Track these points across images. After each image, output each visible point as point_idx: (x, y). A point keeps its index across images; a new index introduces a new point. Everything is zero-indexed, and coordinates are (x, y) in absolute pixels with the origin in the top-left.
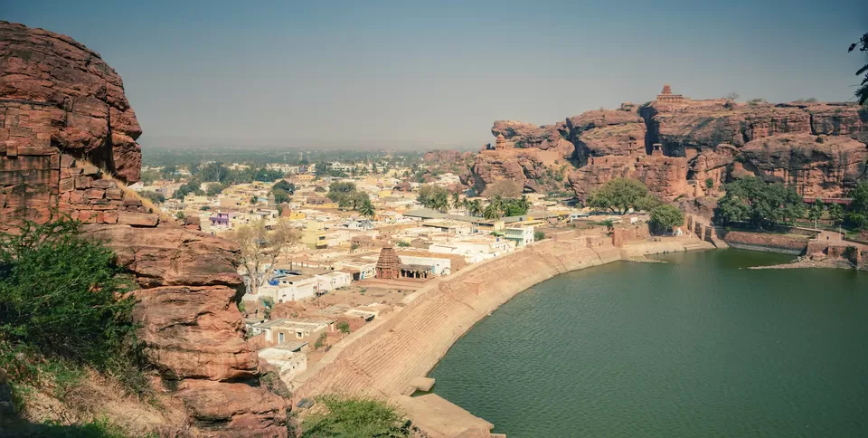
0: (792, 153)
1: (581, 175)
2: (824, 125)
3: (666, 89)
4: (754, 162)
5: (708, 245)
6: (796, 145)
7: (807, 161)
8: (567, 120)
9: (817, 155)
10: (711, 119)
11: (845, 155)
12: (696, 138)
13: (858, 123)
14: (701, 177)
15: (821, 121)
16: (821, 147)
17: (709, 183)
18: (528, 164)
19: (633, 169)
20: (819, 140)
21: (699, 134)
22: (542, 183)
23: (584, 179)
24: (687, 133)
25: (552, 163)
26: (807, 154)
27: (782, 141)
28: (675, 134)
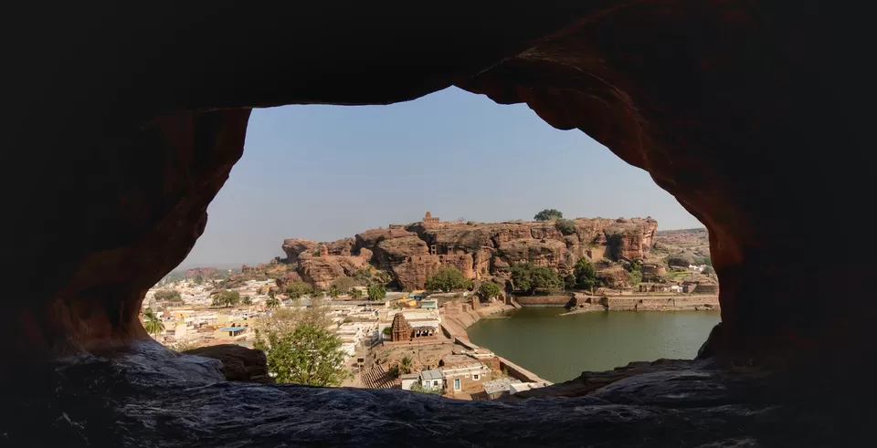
0: (530, 250)
1: (404, 270)
2: (538, 234)
3: (428, 214)
4: (508, 256)
5: (511, 307)
6: (530, 245)
7: (539, 254)
8: (357, 236)
9: (543, 249)
10: (469, 232)
11: (559, 250)
12: (463, 243)
13: (555, 232)
14: (479, 266)
15: (536, 231)
16: (546, 245)
17: (483, 271)
18: (346, 265)
19: (439, 263)
20: (543, 241)
21: (465, 241)
22: (357, 279)
23: (406, 272)
24: (456, 241)
25: (360, 264)
26: (539, 250)
27: (521, 242)
28: (448, 241)
